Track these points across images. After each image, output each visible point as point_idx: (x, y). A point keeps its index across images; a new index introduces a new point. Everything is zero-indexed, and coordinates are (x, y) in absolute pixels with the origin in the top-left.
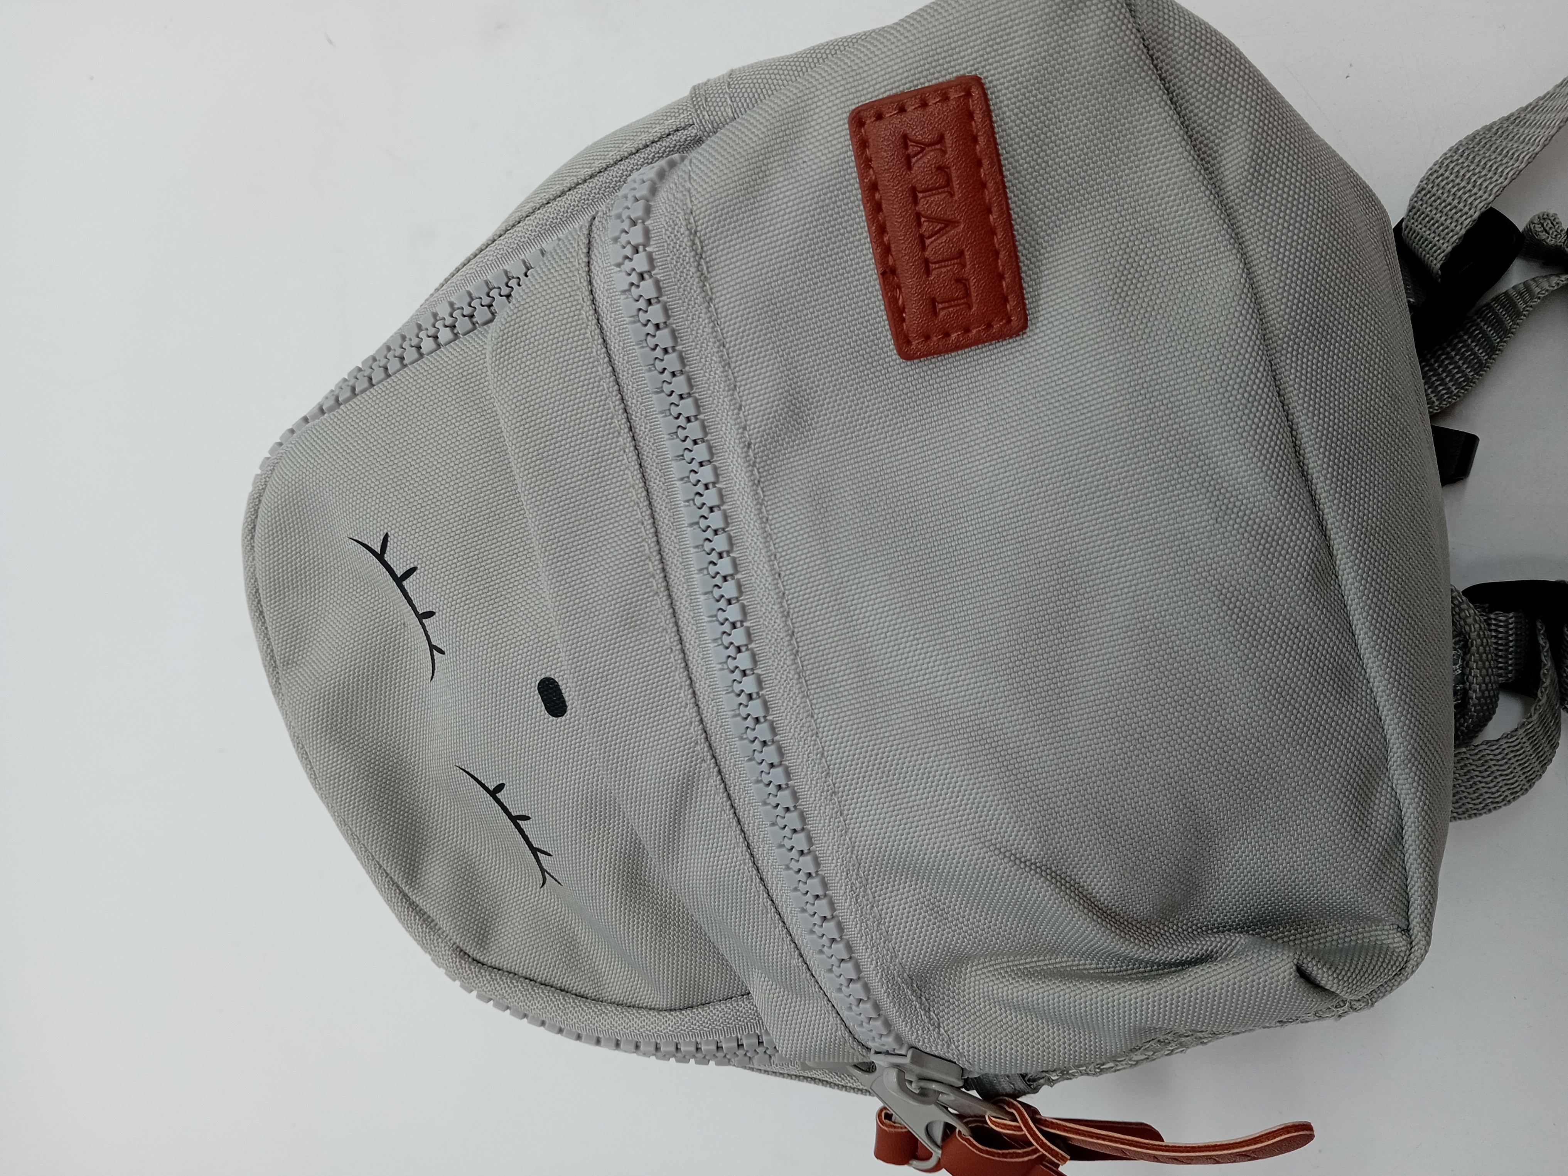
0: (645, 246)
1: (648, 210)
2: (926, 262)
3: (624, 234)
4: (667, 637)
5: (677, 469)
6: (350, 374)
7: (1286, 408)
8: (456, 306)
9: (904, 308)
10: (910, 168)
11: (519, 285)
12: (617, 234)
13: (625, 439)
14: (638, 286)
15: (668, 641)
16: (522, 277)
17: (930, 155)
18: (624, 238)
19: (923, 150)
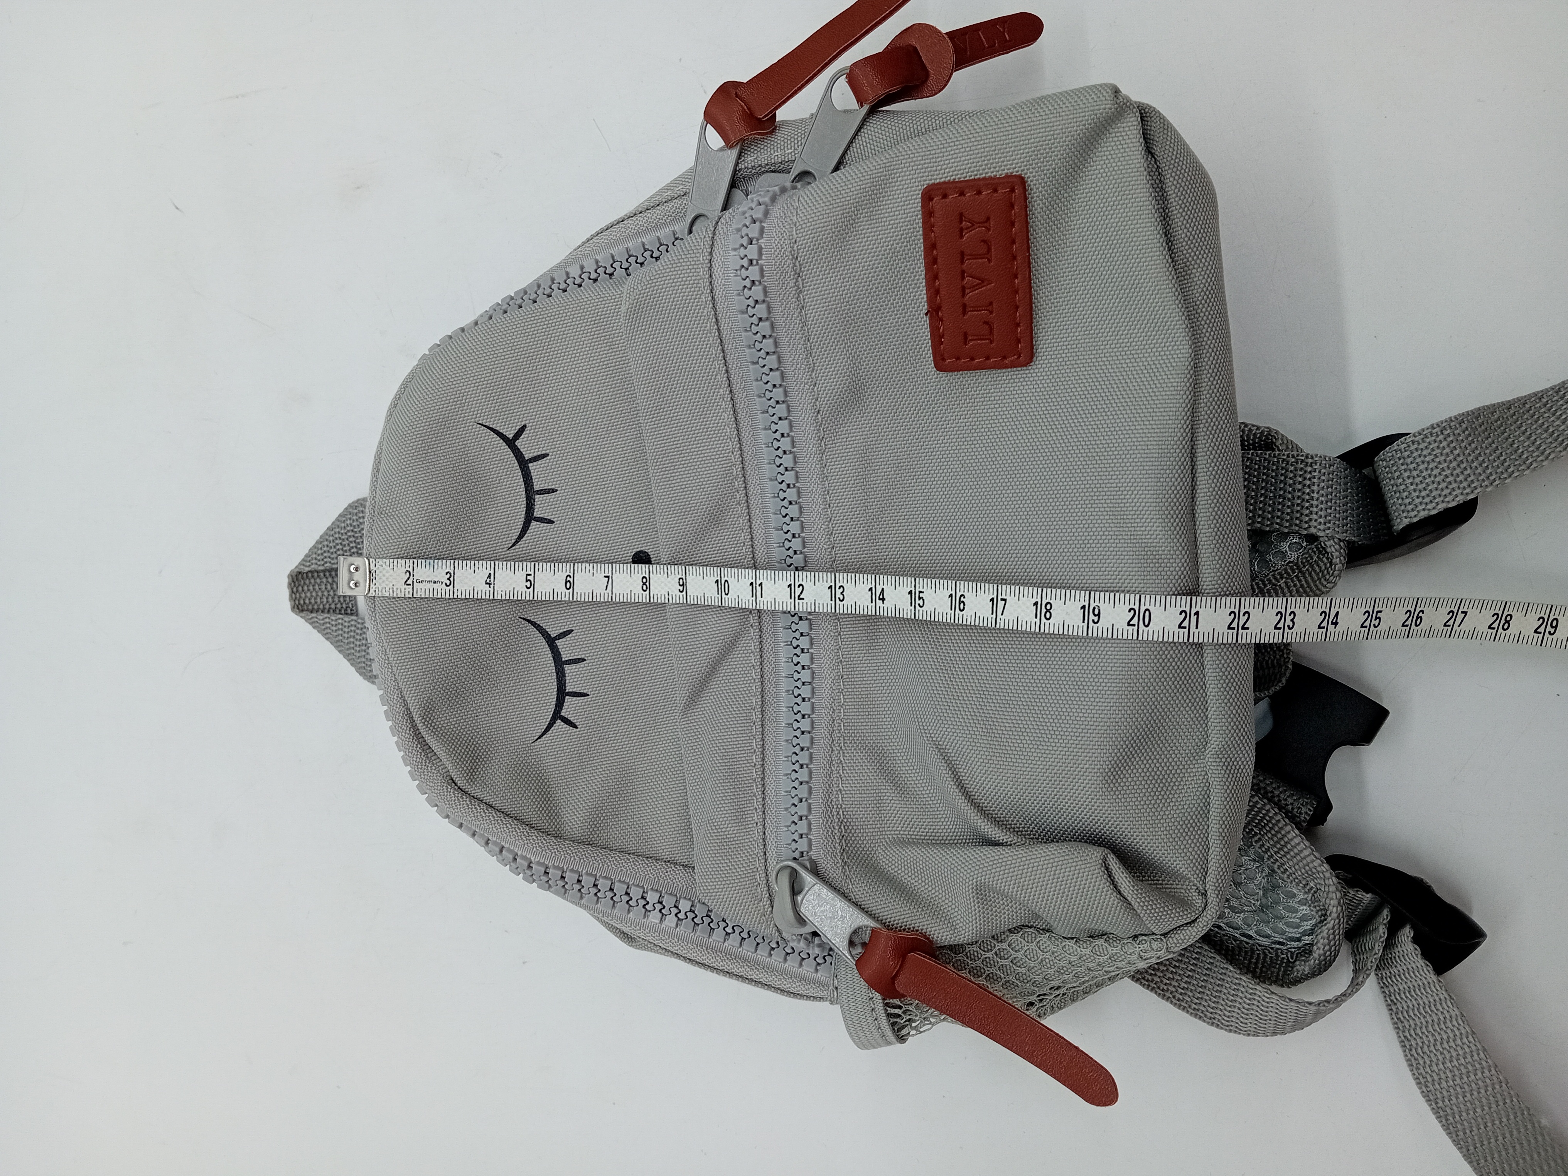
0: (758, 240)
1: (766, 213)
2: (964, 306)
3: (745, 228)
4: (743, 535)
5: (762, 420)
6: (503, 300)
7: (1193, 451)
8: (600, 264)
9: (943, 335)
10: (962, 237)
11: (667, 252)
12: (740, 226)
13: (724, 391)
14: (747, 269)
15: (742, 538)
16: (670, 245)
17: (979, 230)
18: (744, 231)
19: (973, 225)
